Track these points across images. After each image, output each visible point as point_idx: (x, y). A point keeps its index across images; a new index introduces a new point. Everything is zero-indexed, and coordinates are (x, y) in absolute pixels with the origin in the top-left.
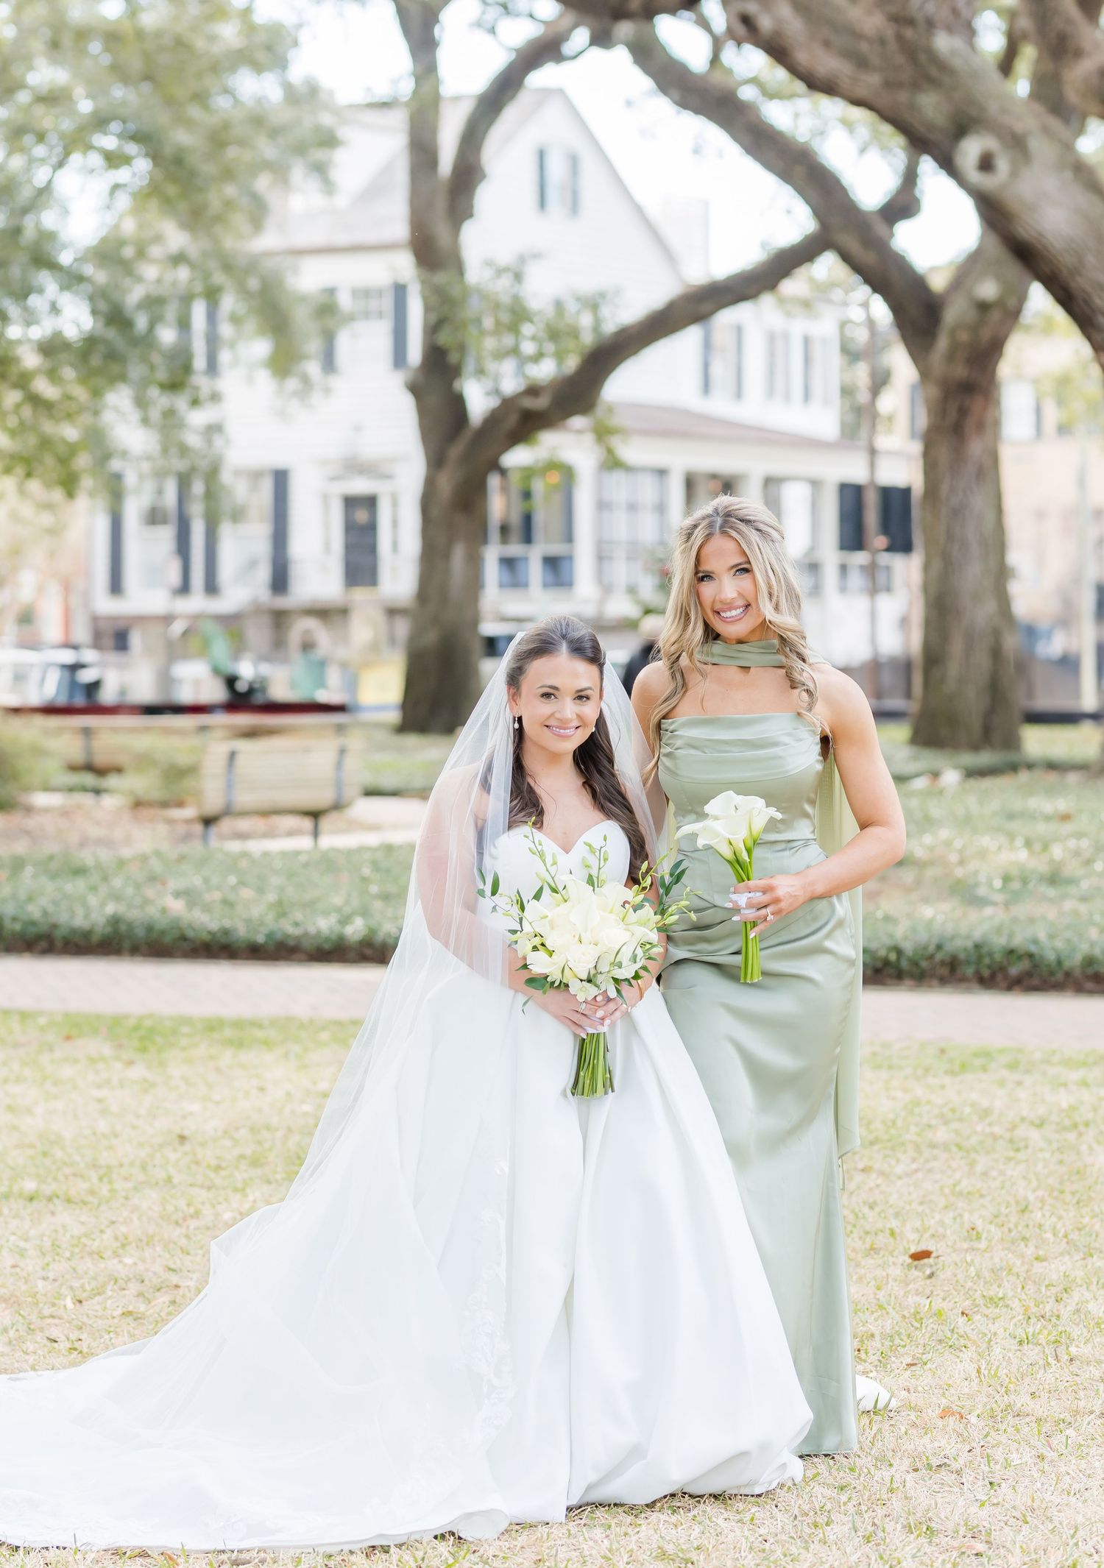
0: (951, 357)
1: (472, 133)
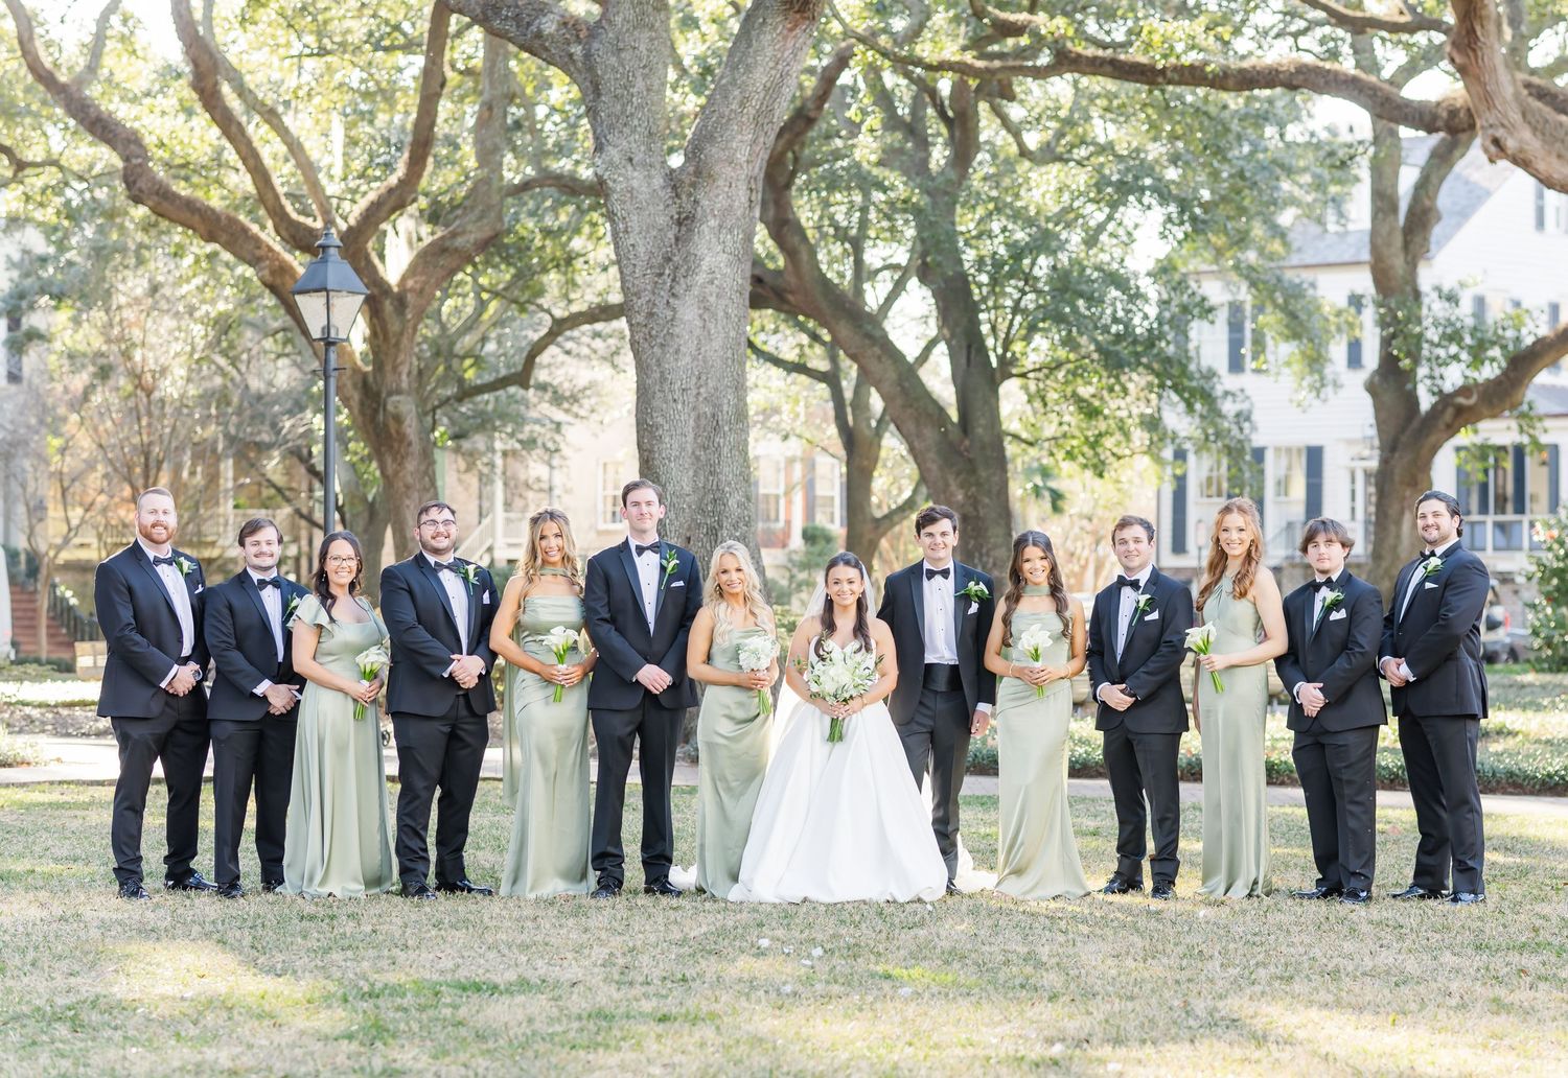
1: (1426, 185)
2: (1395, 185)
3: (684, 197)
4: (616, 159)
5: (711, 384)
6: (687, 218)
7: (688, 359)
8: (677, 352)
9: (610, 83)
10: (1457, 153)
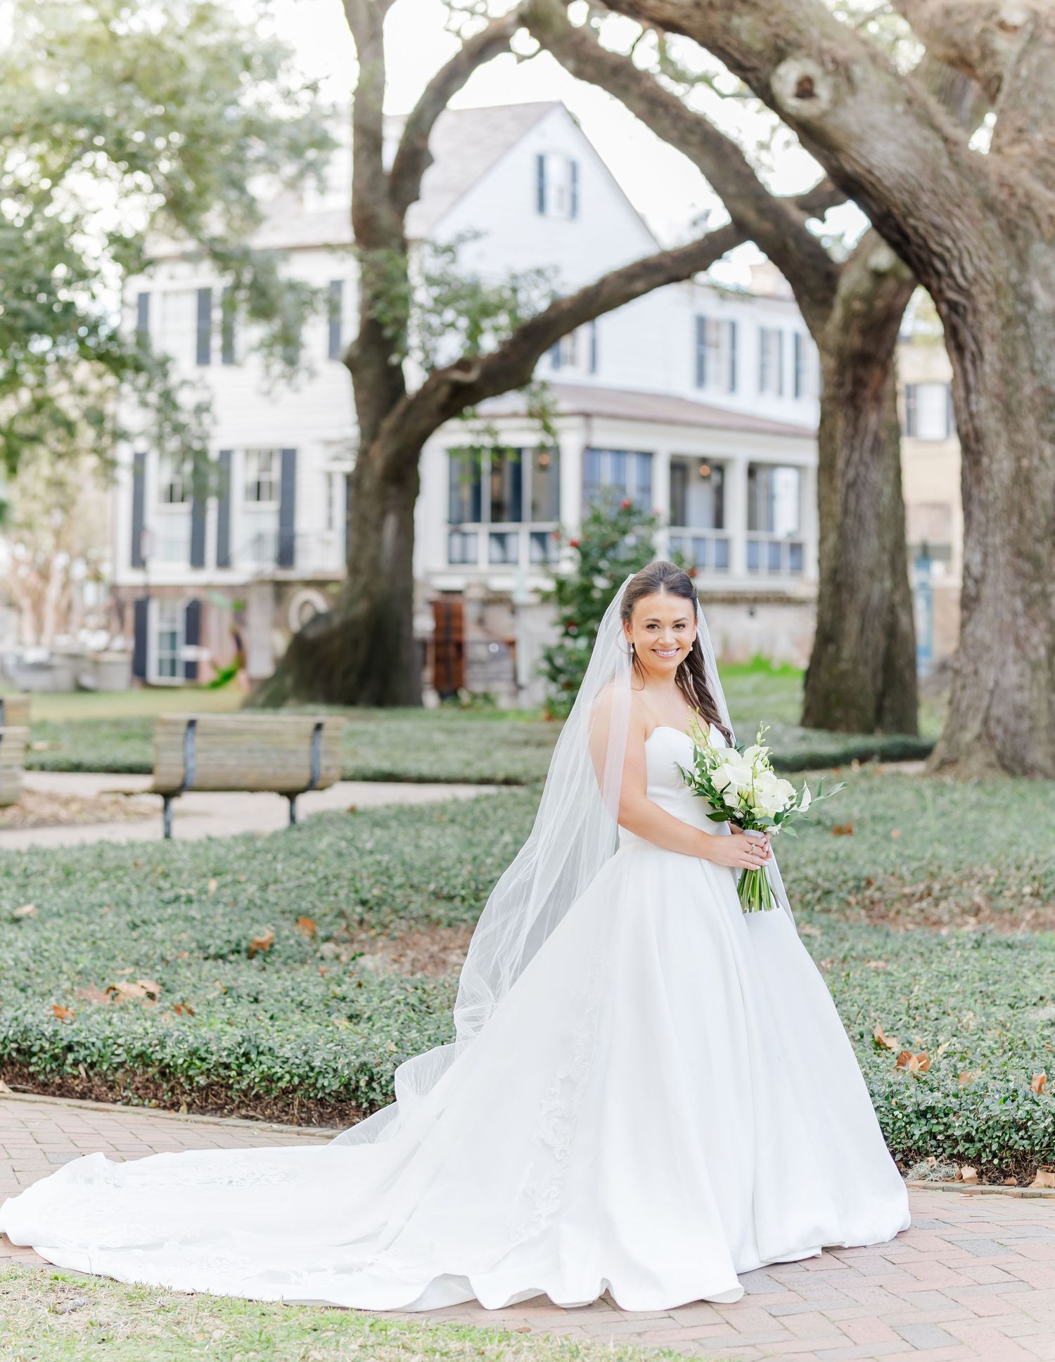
0: (845, 327)
1: (420, 122)
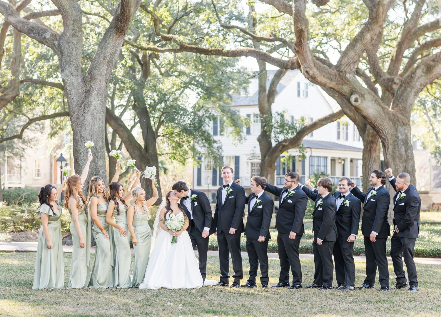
0: (368, 136)
1: (274, 83)
2: (265, 84)
3: (87, 85)
4: (68, 74)
5: (95, 138)
6: (88, 91)
7: (88, 131)
8: (85, 129)
9: (66, 52)
10: (282, 75)
